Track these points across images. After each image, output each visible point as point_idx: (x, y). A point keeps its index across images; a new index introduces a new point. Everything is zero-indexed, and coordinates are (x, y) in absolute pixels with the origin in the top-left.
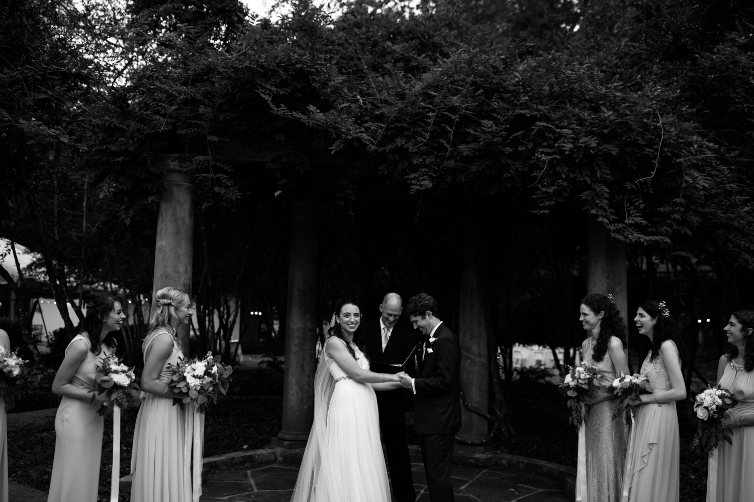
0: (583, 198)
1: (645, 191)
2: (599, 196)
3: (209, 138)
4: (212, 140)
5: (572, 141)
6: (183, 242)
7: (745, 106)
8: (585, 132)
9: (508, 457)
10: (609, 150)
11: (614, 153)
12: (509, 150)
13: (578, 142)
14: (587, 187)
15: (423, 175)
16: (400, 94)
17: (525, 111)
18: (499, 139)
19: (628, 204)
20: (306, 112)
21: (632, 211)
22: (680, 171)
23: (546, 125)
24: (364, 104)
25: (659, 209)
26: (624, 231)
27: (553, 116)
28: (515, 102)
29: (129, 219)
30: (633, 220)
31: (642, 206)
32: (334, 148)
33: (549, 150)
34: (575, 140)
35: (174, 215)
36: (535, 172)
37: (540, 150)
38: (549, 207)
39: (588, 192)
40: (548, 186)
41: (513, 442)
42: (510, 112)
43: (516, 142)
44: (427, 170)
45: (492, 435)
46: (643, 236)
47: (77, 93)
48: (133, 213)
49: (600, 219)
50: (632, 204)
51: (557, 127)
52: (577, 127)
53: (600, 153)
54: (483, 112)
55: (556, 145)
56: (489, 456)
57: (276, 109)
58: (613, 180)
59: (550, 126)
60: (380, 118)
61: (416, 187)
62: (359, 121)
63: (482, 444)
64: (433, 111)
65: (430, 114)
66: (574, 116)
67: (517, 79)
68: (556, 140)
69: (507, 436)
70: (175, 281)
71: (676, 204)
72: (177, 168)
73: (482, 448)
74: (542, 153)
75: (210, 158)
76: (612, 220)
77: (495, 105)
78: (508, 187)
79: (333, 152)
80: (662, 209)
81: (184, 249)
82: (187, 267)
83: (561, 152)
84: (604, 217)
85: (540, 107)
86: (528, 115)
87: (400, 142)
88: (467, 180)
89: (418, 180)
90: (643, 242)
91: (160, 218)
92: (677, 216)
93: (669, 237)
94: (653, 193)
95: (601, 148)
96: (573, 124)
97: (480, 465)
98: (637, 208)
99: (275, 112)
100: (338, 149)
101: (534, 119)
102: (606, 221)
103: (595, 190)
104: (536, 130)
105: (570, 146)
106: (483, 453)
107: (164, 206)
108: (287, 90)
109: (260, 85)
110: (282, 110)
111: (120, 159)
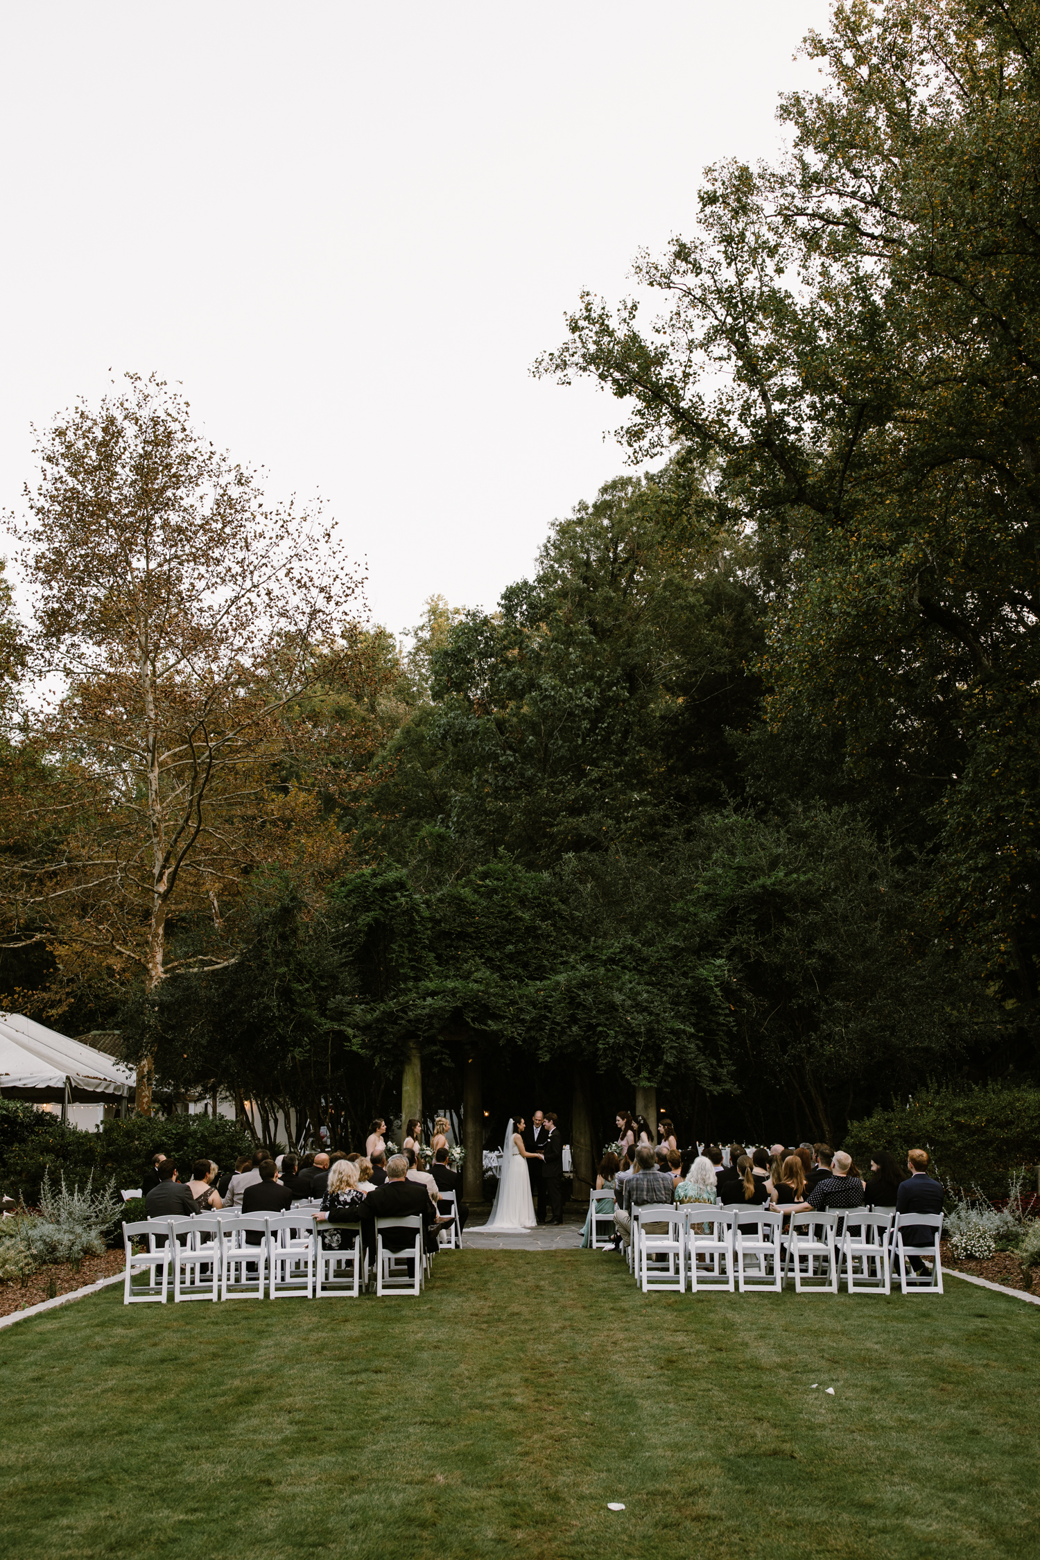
2: (627, 1065)
6: (418, 1086)
12: (585, 1042)
15: (546, 1052)
18: (581, 1037)
20: (486, 1025)
23: (603, 1028)
27: (607, 1023)
28: (590, 1014)
35: (412, 1072)
44: (547, 1049)
51: (608, 1029)
54: (573, 1020)
57: (474, 1025)
60: (523, 1021)
61: (542, 1059)
72: (414, 1047)
74: (601, 1043)
75: (436, 1047)
77: (579, 1016)
78: (585, 1061)
81: (419, 1090)
83: (608, 1043)
85: (601, 1017)
87: (533, 1033)
89: (543, 1055)
91: (405, 1074)
96: (616, 1026)
99: (473, 1028)
100: (504, 1044)
101: (598, 1025)
104: (598, 1031)
107: (407, 1068)
110: (477, 1026)
111: (389, 1046)
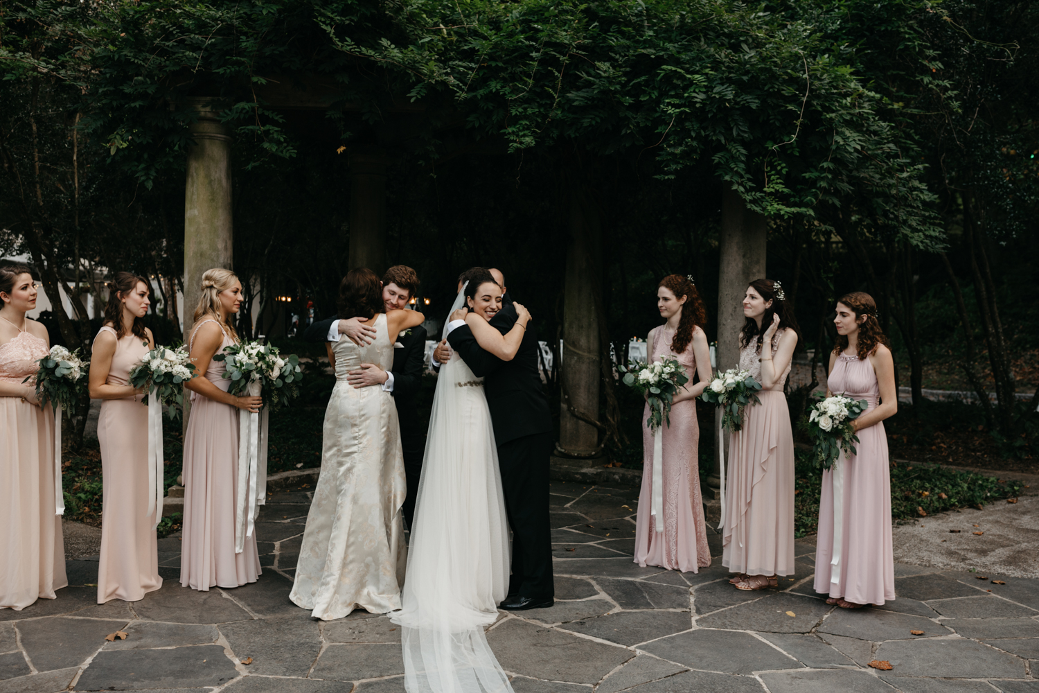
0: (716, 161)
1: (789, 152)
2: (734, 159)
3: (255, 79)
4: (259, 82)
5: (704, 90)
6: (220, 211)
7: (916, 44)
8: (721, 79)
9: (622, 471)
10: (748, 102)
11: (754, 106)
12: (628, 100)
13: (712, 91)
14: (720, 147)
15: (524, 129)
16: (493, 22)
17: (649, 50)
18: (618, 87)
19: (769, 168)
20: (377, 48)
21: (772, 177)
22: (831, 129)
23: (674, 69)
24: (449, 34)
25: (803, 175)
26: (762, 202)
27: (684, 57)
28: (638, 37)
29: (151, 181)
30: (773, 188)
31: (784, 171)
32: (413, 95)
33: (677, 101)
34: (709, 89)
35: (208, 176)
36: (660, 128)
37: (667, 101)
38: (676, 172)
39: (722, 154)
40: (675, 146)
41: (628, 454)
42: (632, 52)
43: (636, 91)
44: (528, 123)
45: (603, 446)
46: (783, 207)
47: (66, 10)
48: (155, 174)
49: (735, 187)
50: (773, 168)
51: (688, 72)
52: (711, 72)
53: (737, 107)
54: (598, 51)
55: (686, 95)
56: (599, 470)
57: (340, 44)
58: (752, 138)
59: (679, 70)
60: (470, 55)
61: (515, 145)
62: (443, 59)
63: (590, 457)
64: (538, 51)
65: (534, 54)
66: (708, 57)
67: (640, 8)
68: (685, 89)
69: (621, 447)
70: (212, 260)
71: (823, 170)
72: (209, 115)
73: (590, 462)
74: (669, 104)
75: (255, 105)
76: (748, 187)
77: (613, 42)
78: (627, 145)
79: (412, 100)
80: (807, 175)
81: (222, 220)
82: (226, 243)
83: (690, 103)
84: (739, 184)
85: (667, 45)
86: (653, 56)
87: (494, 86)
88: (578, 135)
89: (517, 136)
90: (783, 215)
91: (190, 180)
92: (823, 184)
93: (814, 209)
94: (798, 154)
95: (739, 100)
96: (707, 67)
97: (588, 481)
98: (779, 173)
99: (339, 48)
100: (419, 97)
101: (660, 61)
102: (742, 189)
103: (729, 151)
104: (662, 75)
105: (702, 96)
106: (591, 467)
107: (193, 164)
108: (353, 18)
109: (318, 11)
110: (348, 46)
111: (137, 104)
